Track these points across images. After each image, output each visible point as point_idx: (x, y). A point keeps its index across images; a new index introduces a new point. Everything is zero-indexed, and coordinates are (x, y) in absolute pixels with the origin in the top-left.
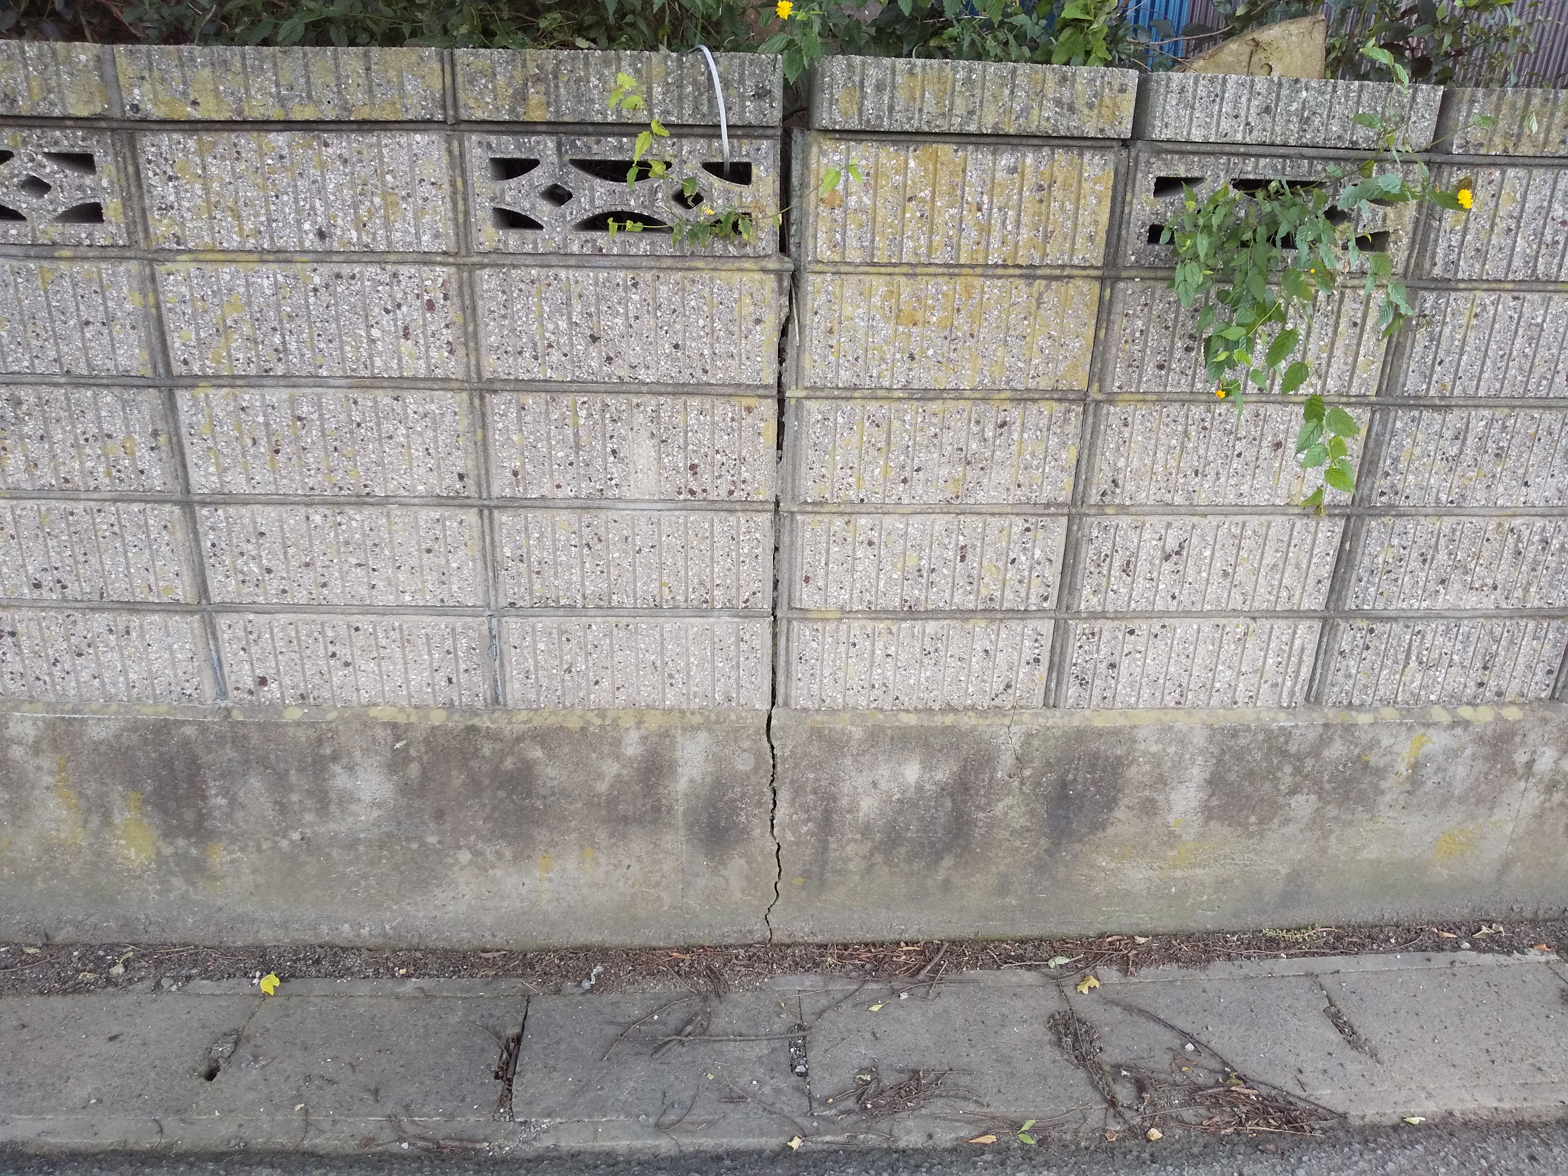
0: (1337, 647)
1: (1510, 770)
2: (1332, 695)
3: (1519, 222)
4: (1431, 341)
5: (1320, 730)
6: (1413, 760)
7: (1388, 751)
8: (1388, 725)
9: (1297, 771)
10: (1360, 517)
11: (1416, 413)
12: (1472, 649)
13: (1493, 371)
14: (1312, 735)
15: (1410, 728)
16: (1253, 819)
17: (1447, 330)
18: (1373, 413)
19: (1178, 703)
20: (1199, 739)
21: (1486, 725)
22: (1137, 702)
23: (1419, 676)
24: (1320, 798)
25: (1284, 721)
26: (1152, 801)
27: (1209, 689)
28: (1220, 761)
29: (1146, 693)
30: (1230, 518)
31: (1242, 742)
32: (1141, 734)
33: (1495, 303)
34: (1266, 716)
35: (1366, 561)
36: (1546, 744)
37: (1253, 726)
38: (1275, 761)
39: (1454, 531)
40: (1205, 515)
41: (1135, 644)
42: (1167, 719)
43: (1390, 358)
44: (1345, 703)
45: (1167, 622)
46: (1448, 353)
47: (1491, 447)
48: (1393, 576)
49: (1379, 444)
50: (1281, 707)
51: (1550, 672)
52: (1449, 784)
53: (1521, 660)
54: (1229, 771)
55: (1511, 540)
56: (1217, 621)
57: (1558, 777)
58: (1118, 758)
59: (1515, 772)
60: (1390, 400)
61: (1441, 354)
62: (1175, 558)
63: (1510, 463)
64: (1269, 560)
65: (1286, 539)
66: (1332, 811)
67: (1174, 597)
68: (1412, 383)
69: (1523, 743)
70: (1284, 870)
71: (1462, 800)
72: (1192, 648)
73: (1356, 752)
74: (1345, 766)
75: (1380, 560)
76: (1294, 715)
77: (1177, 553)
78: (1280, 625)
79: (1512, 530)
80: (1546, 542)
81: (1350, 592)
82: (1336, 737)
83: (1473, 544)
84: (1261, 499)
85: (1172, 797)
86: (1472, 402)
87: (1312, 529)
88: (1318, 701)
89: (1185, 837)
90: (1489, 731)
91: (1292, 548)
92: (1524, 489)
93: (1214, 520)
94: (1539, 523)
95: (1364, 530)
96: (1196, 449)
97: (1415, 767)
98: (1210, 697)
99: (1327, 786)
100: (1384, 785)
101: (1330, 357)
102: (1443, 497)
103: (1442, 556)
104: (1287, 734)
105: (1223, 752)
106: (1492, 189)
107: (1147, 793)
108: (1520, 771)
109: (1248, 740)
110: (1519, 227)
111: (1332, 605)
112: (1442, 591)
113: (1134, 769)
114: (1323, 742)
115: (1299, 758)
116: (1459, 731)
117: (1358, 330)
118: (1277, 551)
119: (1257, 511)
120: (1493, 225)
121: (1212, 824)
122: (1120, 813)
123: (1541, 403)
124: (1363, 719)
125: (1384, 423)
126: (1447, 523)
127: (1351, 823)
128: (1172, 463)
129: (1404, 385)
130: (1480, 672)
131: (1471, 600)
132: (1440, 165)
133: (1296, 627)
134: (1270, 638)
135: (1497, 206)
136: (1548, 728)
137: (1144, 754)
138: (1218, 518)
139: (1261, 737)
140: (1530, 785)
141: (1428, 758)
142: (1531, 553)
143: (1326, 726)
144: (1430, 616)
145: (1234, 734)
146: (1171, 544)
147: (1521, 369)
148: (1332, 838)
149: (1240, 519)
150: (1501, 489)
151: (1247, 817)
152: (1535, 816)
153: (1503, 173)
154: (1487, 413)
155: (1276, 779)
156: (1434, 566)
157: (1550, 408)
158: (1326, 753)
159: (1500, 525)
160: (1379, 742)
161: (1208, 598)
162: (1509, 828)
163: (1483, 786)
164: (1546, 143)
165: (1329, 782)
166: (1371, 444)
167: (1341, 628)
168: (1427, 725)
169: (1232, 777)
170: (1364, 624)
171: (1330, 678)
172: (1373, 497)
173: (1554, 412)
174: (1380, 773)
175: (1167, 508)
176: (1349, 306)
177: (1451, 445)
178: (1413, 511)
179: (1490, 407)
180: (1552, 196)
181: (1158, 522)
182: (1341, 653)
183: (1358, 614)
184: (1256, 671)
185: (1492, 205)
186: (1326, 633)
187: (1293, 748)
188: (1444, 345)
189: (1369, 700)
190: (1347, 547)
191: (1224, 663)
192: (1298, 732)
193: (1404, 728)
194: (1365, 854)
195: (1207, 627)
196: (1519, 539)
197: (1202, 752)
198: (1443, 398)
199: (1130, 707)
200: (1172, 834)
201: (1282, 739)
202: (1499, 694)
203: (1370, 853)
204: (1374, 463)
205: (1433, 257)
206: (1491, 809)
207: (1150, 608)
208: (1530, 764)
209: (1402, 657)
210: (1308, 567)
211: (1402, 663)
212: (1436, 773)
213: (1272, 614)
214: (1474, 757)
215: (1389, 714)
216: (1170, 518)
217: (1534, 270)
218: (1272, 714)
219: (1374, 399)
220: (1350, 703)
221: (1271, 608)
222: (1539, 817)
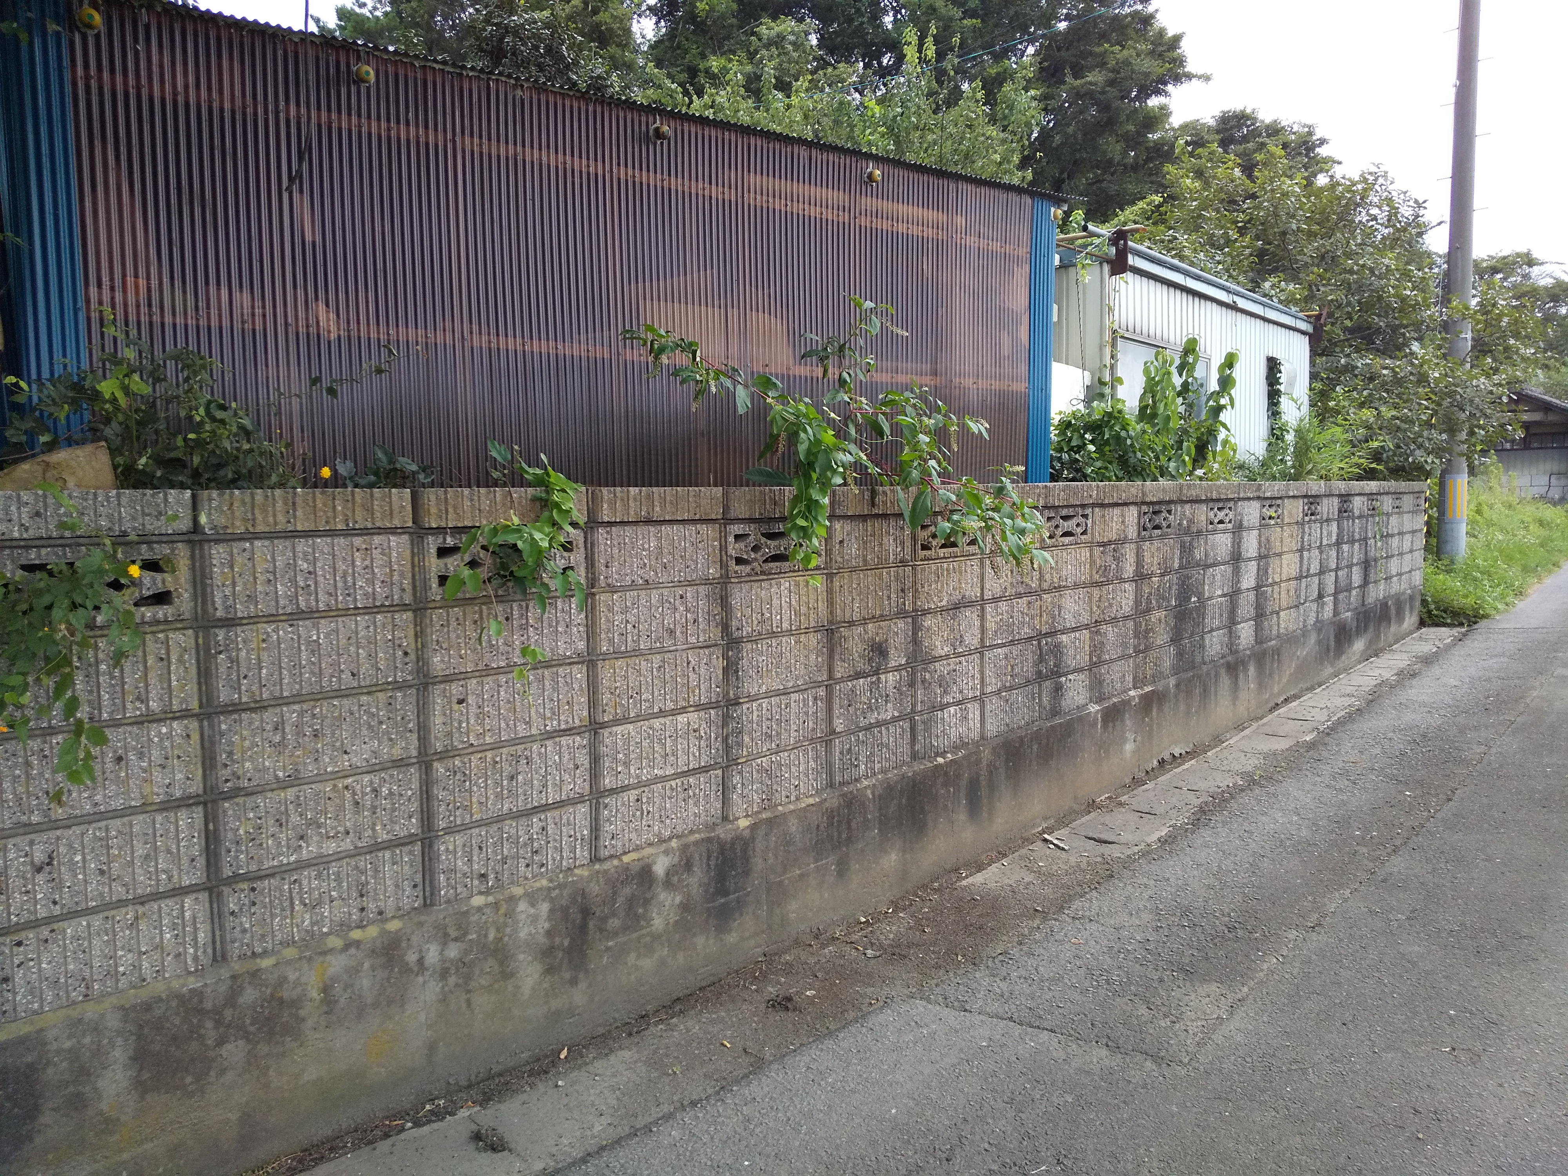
0: (226, 910)
1: (406, 970)
2: (235, 950)
3: (275, 575)
4: (232, 662)
5: (229, 982)
6: (321, 985)
7: (297, 983)
8: (289, 962)
9: (218, 1023)
10: (214, 801)
11: (236, 716)
12: (345, 884)
13: (290, 678)
14: (223, 988)
15: (310, 959)
16: (189, 1080)
17: (243, 654)
18: (201, 721)
19: (86, 996)
20: (113, 1022)
21: (374, 939)
22: (41, 1007)
23: (307, 916)
24: (248, 1041)
25: (193, 983)
26: (79, 1095)
27: (112, 974)
28: (140, 1037)
29: (49, 996)
30: (94, 825)
31: (158, 1012)
32: (50, 1035)
33: (275, 631)
34: (175, 984)
35: (230, 835)
36: (428, 942)
37: (164, 996)
38: (195, 1021)
39: (298, 797)
40: (69, 827)
41: (25, 954)
42: (75, 1013)
43: (202, 680)
44: (249, 954)
45: (55, 926)
46: (249, 669)
47: (308, 731)
48: (258, 842)
49: (212, 743)
50: (190, 973)
51: (415, 886)
52: (360, 996)
53: (388, 883)
54: (152, 1042)
55: (348, 795)
56: (106, 914)
57: (447, 965)
58: (31, 1066)
59: (411, 970)
60: (211, 710)
61: (243, 671)
62: (47, 869)
63: (328, 740)
64: (140, 852)
65: (150, 832)
66: (263, 1049)
67: (55, 903)
68: (224, 695)
69: (409, 946)
70: (233, 1117)
71: (376, 1005)
72: (86, 944)
73: (269, 991)
74: (262, 1007)
75: (241, 832)
76: (202, 976)
77: (48, 864)
78: (167, 905)
79: (347, 787)
80: (375, 790)
81: (224, 863)
82: (246, 985)
83: (318, 804)
84: (117, 803)
85: (100, 1084)
86: (280, 702)
87: (172, 820)
88: (224, 957)
89: (123, 1118)
90: (378, 944)
91: (158, 839)
92: (346, 757)
93: (77, 830)
94: (366, 778)
95: (220, 811)
96: (41, 774)
97: (326, 989)
98: (117, 981)
99: (252, 1029)
100: (302, 1013)
101: (147, 685)
102: (281, 774)
103: (295, 819)
104: (198, 994)
105: (141, 1027)
106: (247, 555)
107: (71, 1089)
108: (416, 969)
109: (164, 1008)
110: (276, 578)
111: (212, 876)
112: (304, 845)
113: (50, 1071)
114: (234, 993)
115: (217, 1012)
116: (353, 951)
117: (165, 663)
118: (146, 843)
119: (116, 814)
120: (255, 578)
121: (148, 1097)
122: (46, 1119)
123: (338, 693)
124: (266, 963)
125: (212, 726)
126: (291, 793)
127: (283, 1055)
128: (20, 789)
129: (219, 697)
130: (359, 899)
131: (331, 847)
132: (200, 541)
133: (183, 902)
134: (160, 917)
135: (254, 566)
136: (425, 929)
137: (58, 1052)
138: (83, 827)
139: (174, 1004)
140: (427, 978)
141: (333, 979)
142: (368, 800)
143: (234, 977)
144: (301, 865)
145: (147, 1007)
146: (39, 856)
147: (312, 673)
148: (271, 1072)
149: (103, 824)
150: (327, 760)
151: (183, 1079)
152: (440, 1001)
153: (252, 544)
154: (296, 707)
155: (200, 1036)
156: (290, 826)
157: (346, 696)
158: (241, 1000)
159: (335, 786)
160: (286, 978)
161: (90, 895)
162: (422, 1017)
163: (389, 990)
164: (276, 524)
165: (252, 1024)
166: (207, 745)
167: (225, 893)
168: (324, 953)
169: (156, 1047)
170: (245, 886)
171: (228, 936)
172: (220, 785)
173: (351, 698)
174: (296, 1003)
175: (28, 828)
176: (151, 646)
177: (274, 735)
178: (259, 789)
179: (299, 702)
180: (294, 556)
181: (22, 841)
182: (232, 913)
183: (236, 878)
184: (156, 948)
185: (250, 565)
186: (215, 900)
187: (208, 1005)
188: (243, 664)
189: (270, 947)
190: (211, 827)
191: (123, 948)
192: (209, 990)
193: (304, 961)
194: (306, 1077)
195: (97, 921)
196: (354, 794)
197: (119, 1033)
198: (256, 702)
199: (35, 1013)
200: (108, 1120)
201: (195, 1000)
202: (381, 913)
203: (311, 1074)
204: (213, 759)
205: (213, 603)
206: (402, 1006)
207: (32, 918)
208: (421, 961)
209: (286, 904)
210: (179, 851)
211: (288, 908)
212: (345, 990)
213: (157, 896)
214: (373, 968)
215: (290, 953)
216: (32, 836)
217: (298, 605)
218: (181, 981)
219: (197, 711)
220: (253, 953)
221: (154, 891)
222: (444, 1000)
